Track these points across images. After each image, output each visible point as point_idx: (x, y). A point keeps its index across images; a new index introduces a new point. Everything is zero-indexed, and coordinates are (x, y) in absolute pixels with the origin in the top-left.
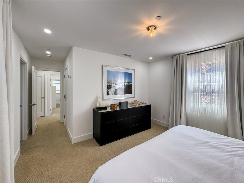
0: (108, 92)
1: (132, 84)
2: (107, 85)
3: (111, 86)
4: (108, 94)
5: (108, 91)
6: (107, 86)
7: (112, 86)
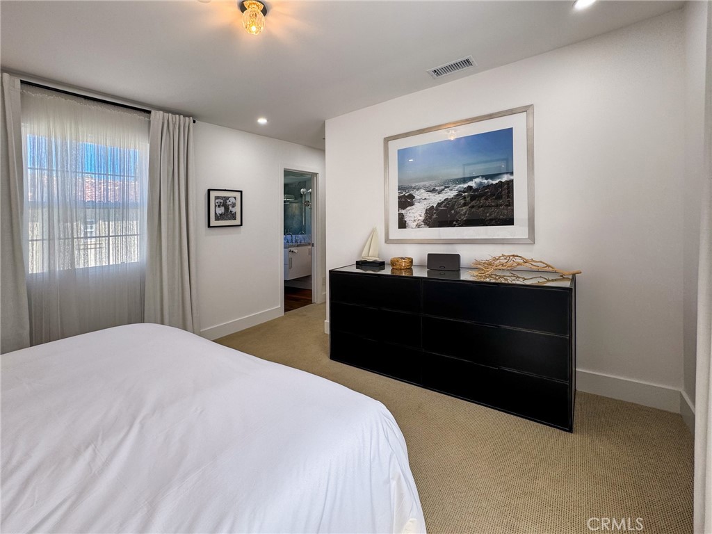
0: (401, 217)
1: (512, 181)
2: (397, 195)
3: (412, 197)
4: (402, 224)
5: (403, 216)
6: (399, 198)
7: (414, 197)
